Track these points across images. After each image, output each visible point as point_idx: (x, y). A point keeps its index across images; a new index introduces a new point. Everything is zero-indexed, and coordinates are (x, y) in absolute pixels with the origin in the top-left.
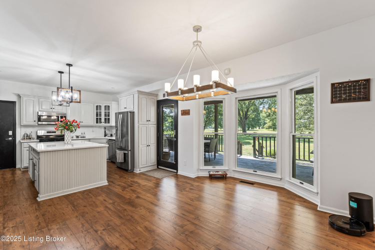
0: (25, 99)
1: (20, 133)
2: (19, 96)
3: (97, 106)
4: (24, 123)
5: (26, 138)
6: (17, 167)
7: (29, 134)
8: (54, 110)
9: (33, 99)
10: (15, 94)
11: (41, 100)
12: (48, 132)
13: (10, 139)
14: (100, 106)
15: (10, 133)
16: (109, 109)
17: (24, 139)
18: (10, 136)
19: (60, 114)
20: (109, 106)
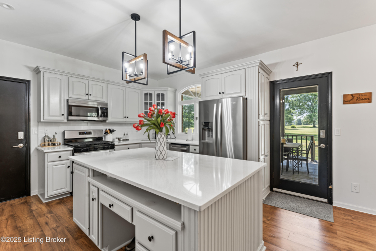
0: (47, 75)
1: (37, 134)
2: (37, 71)
3: (146, 94)
4: (45, 117)
5: (47, 143)
6: (32, 195)
7: (51, 137)
8: (90, 98)
9: (59, 77)
10: (29, 67)
11: (72, 79)
12: (80, 133)
13: (21, 145)
14: (151, 95)
15: (21, 135)
16: (163, 99)
17: (45, 145)
18: (21, 141)
19: (99, 104)
20: (163, 95)
